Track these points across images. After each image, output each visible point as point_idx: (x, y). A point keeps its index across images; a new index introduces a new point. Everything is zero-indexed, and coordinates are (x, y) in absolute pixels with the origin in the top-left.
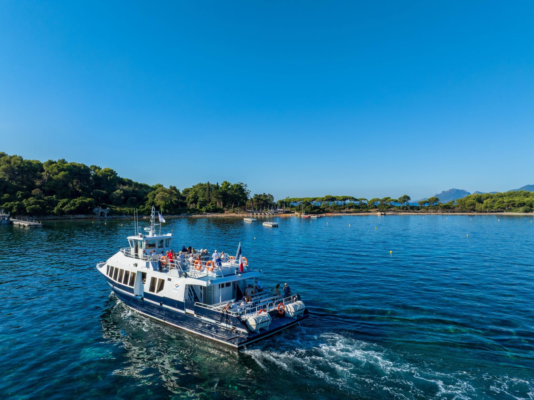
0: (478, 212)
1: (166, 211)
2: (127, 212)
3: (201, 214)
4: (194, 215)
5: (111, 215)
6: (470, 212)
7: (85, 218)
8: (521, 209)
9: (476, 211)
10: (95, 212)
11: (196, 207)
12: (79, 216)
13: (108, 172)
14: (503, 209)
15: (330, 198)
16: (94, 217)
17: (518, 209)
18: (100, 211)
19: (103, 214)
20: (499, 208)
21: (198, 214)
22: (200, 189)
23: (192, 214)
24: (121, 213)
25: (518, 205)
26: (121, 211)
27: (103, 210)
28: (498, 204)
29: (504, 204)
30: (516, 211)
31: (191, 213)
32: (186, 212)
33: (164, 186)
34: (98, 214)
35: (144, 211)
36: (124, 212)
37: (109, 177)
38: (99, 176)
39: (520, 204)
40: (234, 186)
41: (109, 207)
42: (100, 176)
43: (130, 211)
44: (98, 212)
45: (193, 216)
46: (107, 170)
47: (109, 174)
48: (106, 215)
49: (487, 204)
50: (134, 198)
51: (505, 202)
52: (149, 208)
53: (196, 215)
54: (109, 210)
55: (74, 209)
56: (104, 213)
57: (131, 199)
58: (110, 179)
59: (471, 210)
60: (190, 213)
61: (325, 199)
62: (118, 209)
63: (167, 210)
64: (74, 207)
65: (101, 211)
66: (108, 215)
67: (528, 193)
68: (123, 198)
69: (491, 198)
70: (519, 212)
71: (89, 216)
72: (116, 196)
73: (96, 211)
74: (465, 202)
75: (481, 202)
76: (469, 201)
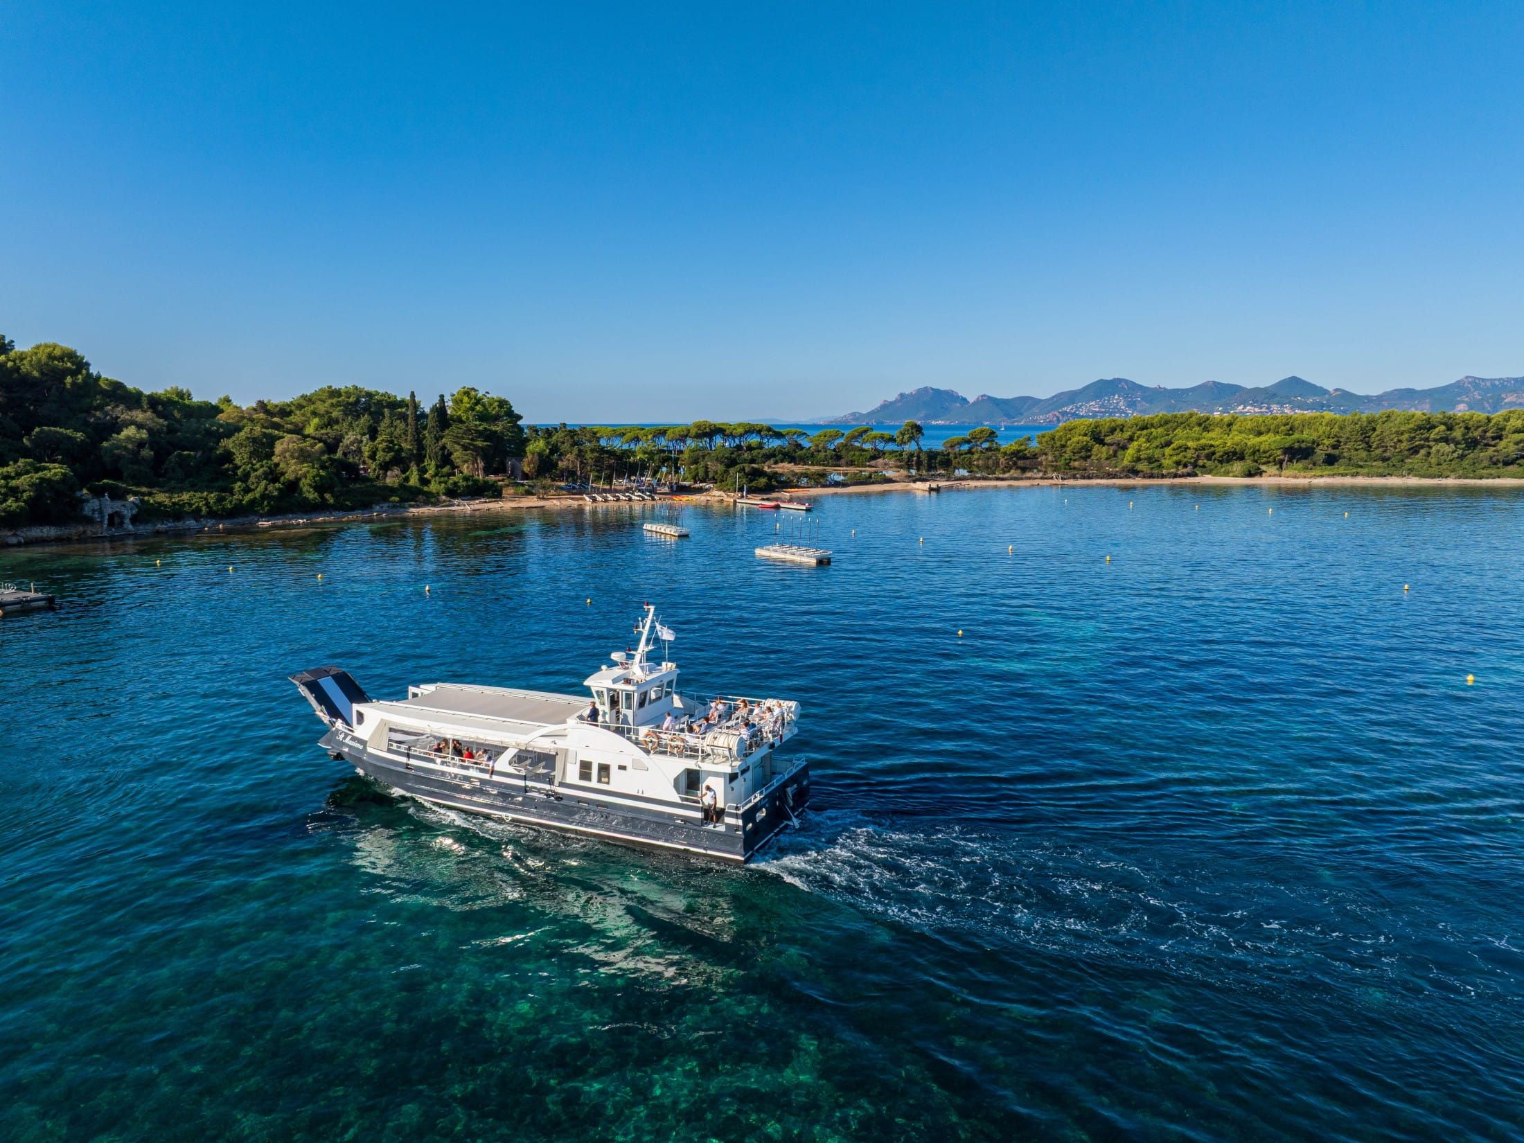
0: (1144, 477)
1: (326, 500)
2: (198, 510)
3: (434, 505)
4: (413, 506)
5: (146, 522)
6: (1127, 477)
7: (59, 540)
8: (1238, 466)
9: (1141, 474)
10: (90, 514)
11: (407, 479)
12: (35, 532)
13: (61, 359)
14: (1195, 467)
15: (708, 430)
16: (89, 533)
17: (1227, 467)
18: (108, 511)
19: (117, 520)
20: (1178, 463)
21: (426, 503)
22: (332, 405)
23: (407, 504)
24: (177, 513)
25: (1222, 456)
26: (174, 504)
27: (117, 506)
28: (1174, 452)
29: (1189, 454)
30: (1226, 474)
31: (403, 500)
32: (385, 499)
33: (235, 403)
34: (102, 522)
35: (253, 502)
36: (187, 509)
37: (69, 380)
38: (28, 374)
39: (1226, 454)
40: (491, 405)
41: (135, 494)
42: (35, 374)
43: (207, 504)
44: (101, 512)
45: (412, 510)
46: (57, 352)
47: (69, 369)
48: (127, 521)
49: (1139, 451)
50: (189, 455)
51: (1189, 448)
52: (266, 489)
53: (418, 507)
54: (137, 505)
55: (21, 508)
56: (122, 517)
57: (180, 456)
58: (74, 384)
59: (1129, 471)
60: (400, 502)
61: (693, 432)
62: (162, 497)
63: (327, 496)
64: (17, 500)
65: (110, 511)
66: (134, 520)
67: (1208, 419)
68: (146, 453)
69: (1122, 430)
70: (1234, 476)
71: (73, 531)
72: (125, 448)
73: (94, 511)
74: (1063, 442)
75: (1101, 442)
76: (1075, 439)
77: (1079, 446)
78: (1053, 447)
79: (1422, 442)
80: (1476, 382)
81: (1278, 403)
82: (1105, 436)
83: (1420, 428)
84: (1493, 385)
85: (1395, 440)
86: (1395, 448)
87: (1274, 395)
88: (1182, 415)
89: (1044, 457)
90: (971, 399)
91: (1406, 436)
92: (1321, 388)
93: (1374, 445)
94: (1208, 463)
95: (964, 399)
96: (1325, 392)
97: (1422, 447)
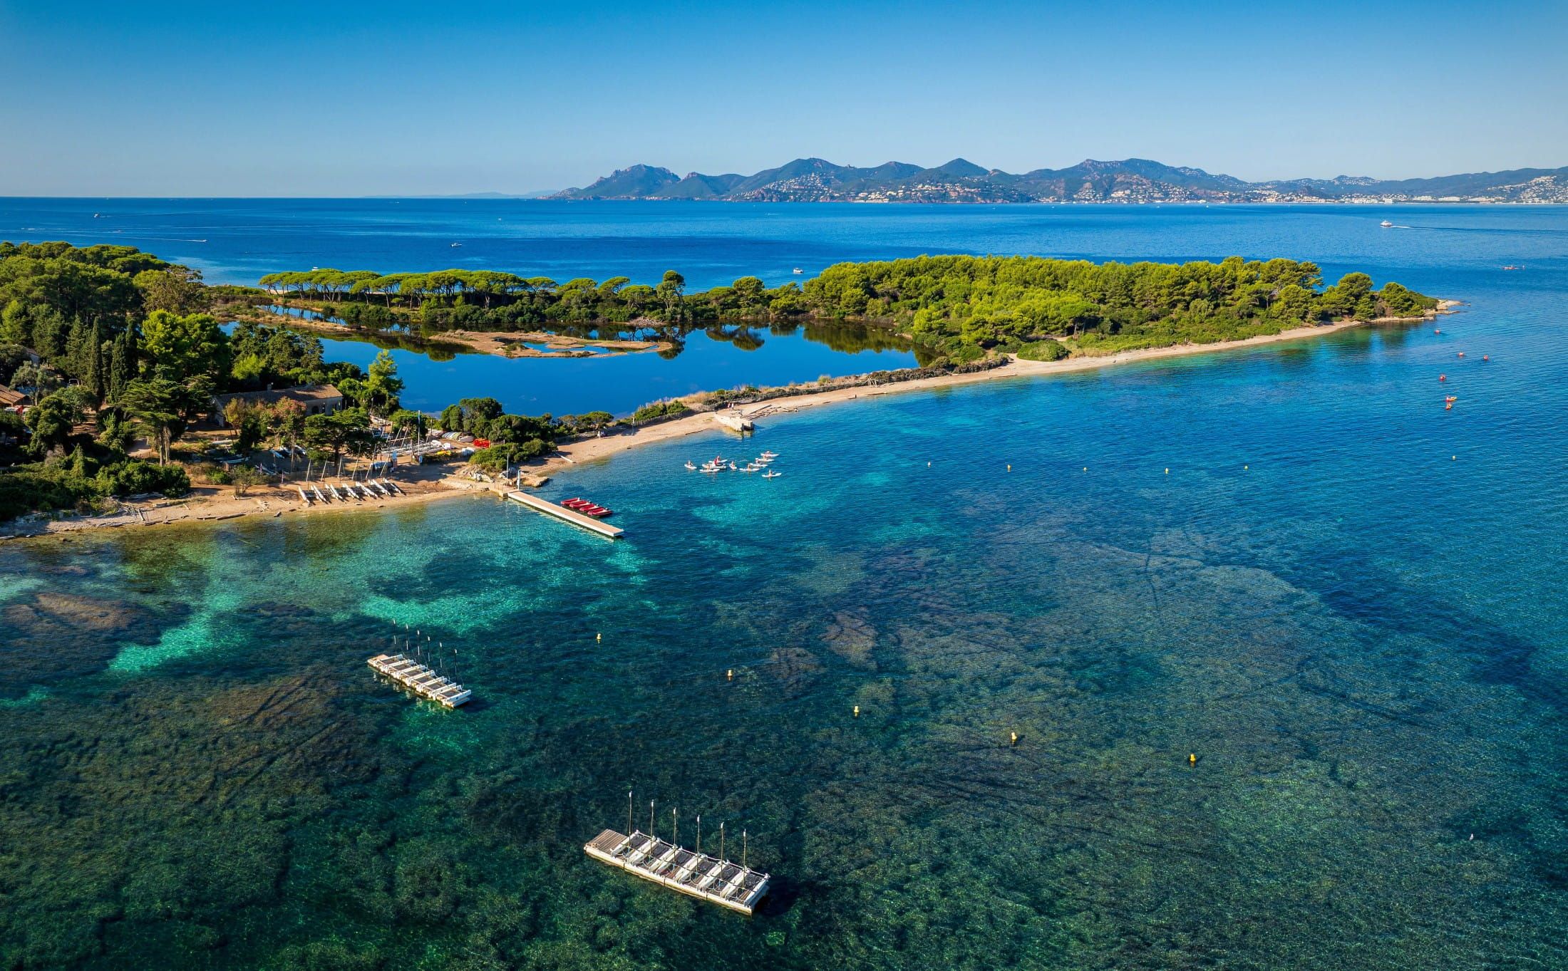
8: (1045, 348)
17: (1034, 348)
20: (978, 341)
25: (1020, 332)
28: (972, 327)
30: (1034, 357)
39: (1025, 329)
49: (929, 319)
51: (987, 323)
69: (889, 276)
70: (1043, 361)
74: (833, 293)
75: (874, 295)
76: (849, 292)
77: (854, 300)
78: (823, 298)
79: (1180, 297)
80: (1094, 164)
81: (951, 182)
82: (875, 283)
83: (1177, 284)
84: (1106, 166)
85: (1156, 294)
86: (1155, 301)
87: (947, 176)
88: (947, 260)
89: (815, 310)
90: (682, 176)
91: (1165, 291)
92: (982, 169)
93: (1137, 299)
94: (1008, 339)
95: (677, 177)
96: (986, 172)
97: (1179, 301)
